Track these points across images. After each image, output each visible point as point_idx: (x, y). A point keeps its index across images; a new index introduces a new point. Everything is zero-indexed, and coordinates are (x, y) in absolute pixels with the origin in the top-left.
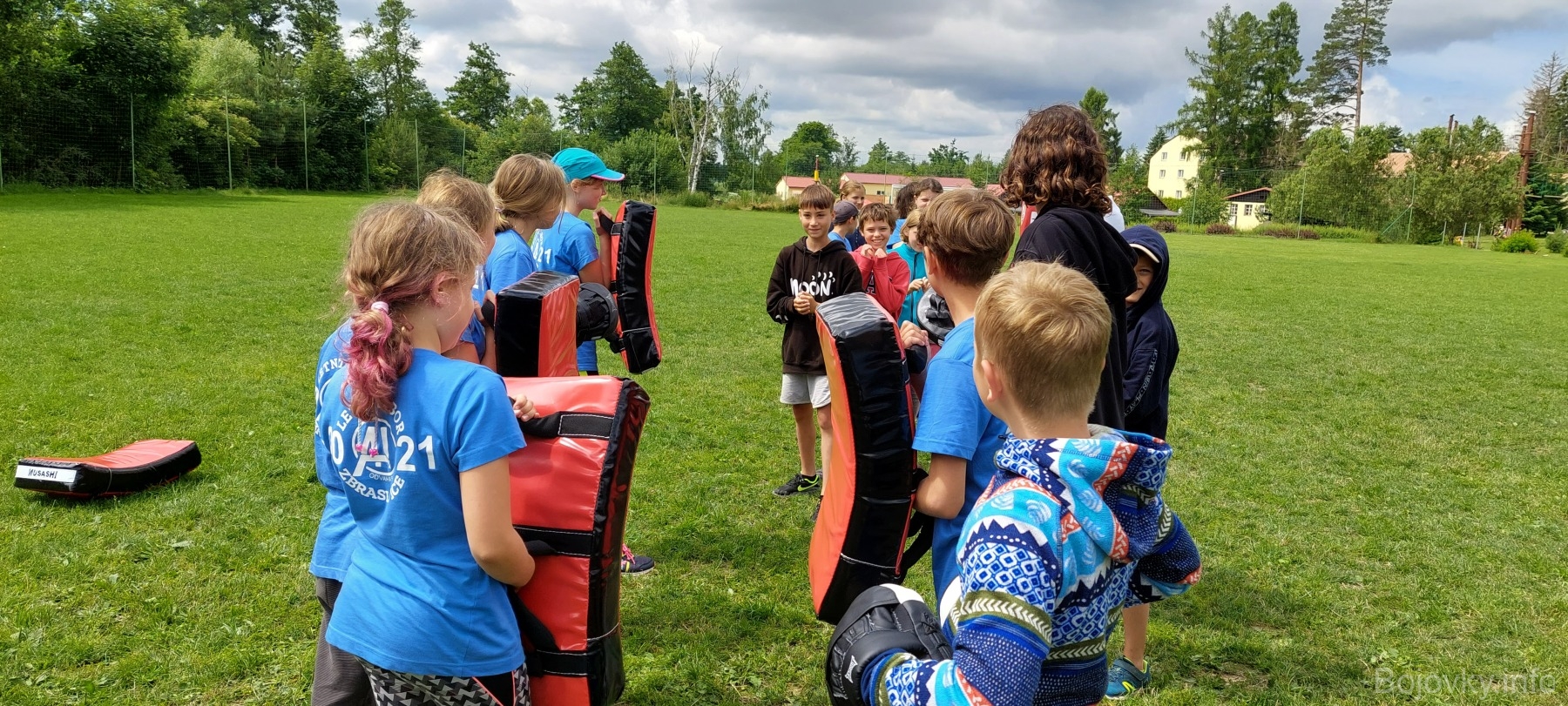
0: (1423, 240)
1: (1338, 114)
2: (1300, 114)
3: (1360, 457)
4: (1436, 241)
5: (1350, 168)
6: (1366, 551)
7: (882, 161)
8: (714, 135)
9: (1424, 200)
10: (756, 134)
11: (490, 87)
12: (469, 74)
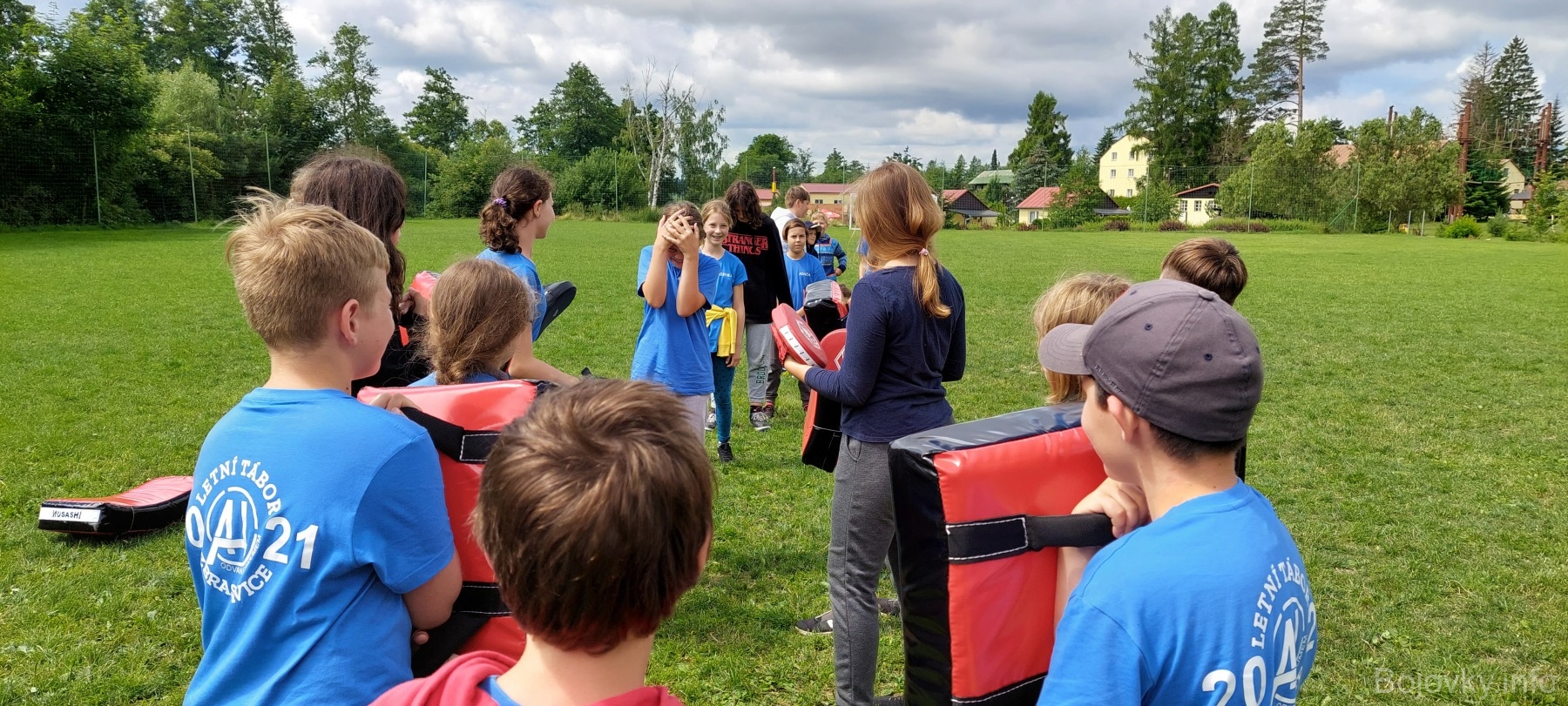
0: (1368, 230)
1: (1280, 110)
3: (1335, 445)
4: (1382, 230)
5: (1296, 161)
6: (1355, 536)
7: (839, 172)
8: (672, 150)
9: (1369, 191)
10: (713, 148)
11: (449, 111)
12: (427, 99)
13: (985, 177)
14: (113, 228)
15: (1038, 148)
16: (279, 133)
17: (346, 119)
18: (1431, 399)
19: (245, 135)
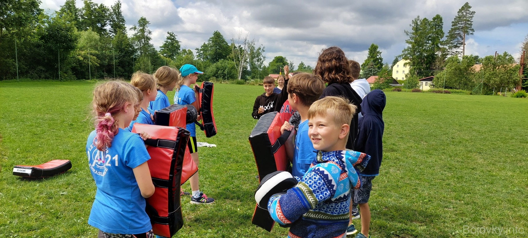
0: (486, 94)
1: (457, 52)
2: (444, 52)
4: (491, 94)
5: (461, 69)
6: (455, 197)
7: (303, 68)
8: (247, 61)
9: (487, 80)
10: (260, 60)
11: (174, 46)
12: (167, 42)
14: (64, 81)
15: (371, 63)
16: (118, 52)
17: (141, 48)
18: (494, 152)
19: (107, 52)
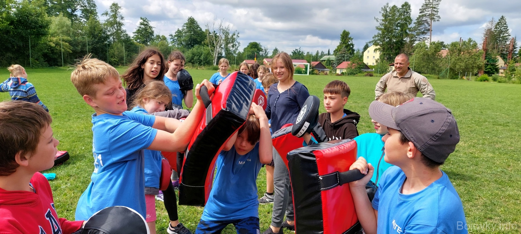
0: (452, 78)
1: (424, 38)
4: (457, 78)
5: (429, 55)
8: (222, 47)
9: (453, 65)
10: (235, 46)
11: (148, 32)
12: (140, 28)
13: (325, 58)
14: (35, 68)
15: (343, 48)
16: (91, 38)
17: (113, 33)
18: (472, 135)
19: (80, 38)
